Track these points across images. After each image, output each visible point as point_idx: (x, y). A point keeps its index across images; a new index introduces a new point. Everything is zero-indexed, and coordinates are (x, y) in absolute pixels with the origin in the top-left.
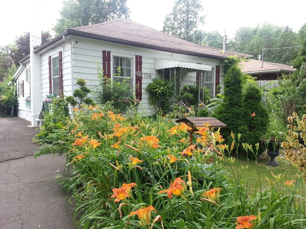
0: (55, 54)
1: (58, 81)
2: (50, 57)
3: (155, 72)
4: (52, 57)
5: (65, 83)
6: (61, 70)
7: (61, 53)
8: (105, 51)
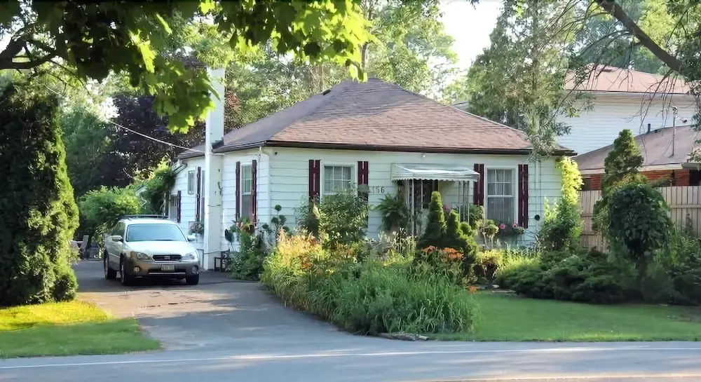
0: (246, 160)
1: (250, 200)
2: (238, 164)
3: (391, 184)
4: (241, 165)
5: (259, 204)
6: (254, 186)
7: (255, 162)
8: (313, 161)
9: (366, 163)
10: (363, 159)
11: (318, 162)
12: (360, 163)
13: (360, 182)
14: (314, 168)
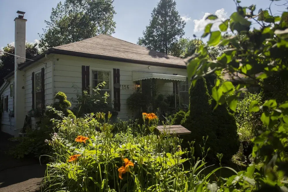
0: (37, 70)
2: (33, 73)
3: (133, 84)
4: (35, 73)
6: (43, 85)
7: (43, 70)
8: (85, 66)
9: (118, 70)
10: (116, 67)
11: (88, 68)
12: (114, 70)
13: (115, 82)
14: (85, 71)
